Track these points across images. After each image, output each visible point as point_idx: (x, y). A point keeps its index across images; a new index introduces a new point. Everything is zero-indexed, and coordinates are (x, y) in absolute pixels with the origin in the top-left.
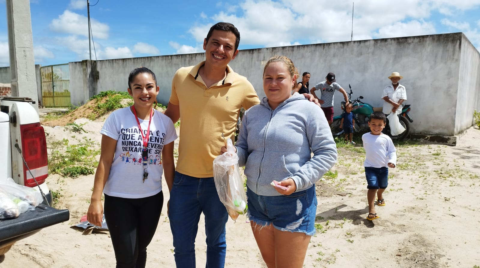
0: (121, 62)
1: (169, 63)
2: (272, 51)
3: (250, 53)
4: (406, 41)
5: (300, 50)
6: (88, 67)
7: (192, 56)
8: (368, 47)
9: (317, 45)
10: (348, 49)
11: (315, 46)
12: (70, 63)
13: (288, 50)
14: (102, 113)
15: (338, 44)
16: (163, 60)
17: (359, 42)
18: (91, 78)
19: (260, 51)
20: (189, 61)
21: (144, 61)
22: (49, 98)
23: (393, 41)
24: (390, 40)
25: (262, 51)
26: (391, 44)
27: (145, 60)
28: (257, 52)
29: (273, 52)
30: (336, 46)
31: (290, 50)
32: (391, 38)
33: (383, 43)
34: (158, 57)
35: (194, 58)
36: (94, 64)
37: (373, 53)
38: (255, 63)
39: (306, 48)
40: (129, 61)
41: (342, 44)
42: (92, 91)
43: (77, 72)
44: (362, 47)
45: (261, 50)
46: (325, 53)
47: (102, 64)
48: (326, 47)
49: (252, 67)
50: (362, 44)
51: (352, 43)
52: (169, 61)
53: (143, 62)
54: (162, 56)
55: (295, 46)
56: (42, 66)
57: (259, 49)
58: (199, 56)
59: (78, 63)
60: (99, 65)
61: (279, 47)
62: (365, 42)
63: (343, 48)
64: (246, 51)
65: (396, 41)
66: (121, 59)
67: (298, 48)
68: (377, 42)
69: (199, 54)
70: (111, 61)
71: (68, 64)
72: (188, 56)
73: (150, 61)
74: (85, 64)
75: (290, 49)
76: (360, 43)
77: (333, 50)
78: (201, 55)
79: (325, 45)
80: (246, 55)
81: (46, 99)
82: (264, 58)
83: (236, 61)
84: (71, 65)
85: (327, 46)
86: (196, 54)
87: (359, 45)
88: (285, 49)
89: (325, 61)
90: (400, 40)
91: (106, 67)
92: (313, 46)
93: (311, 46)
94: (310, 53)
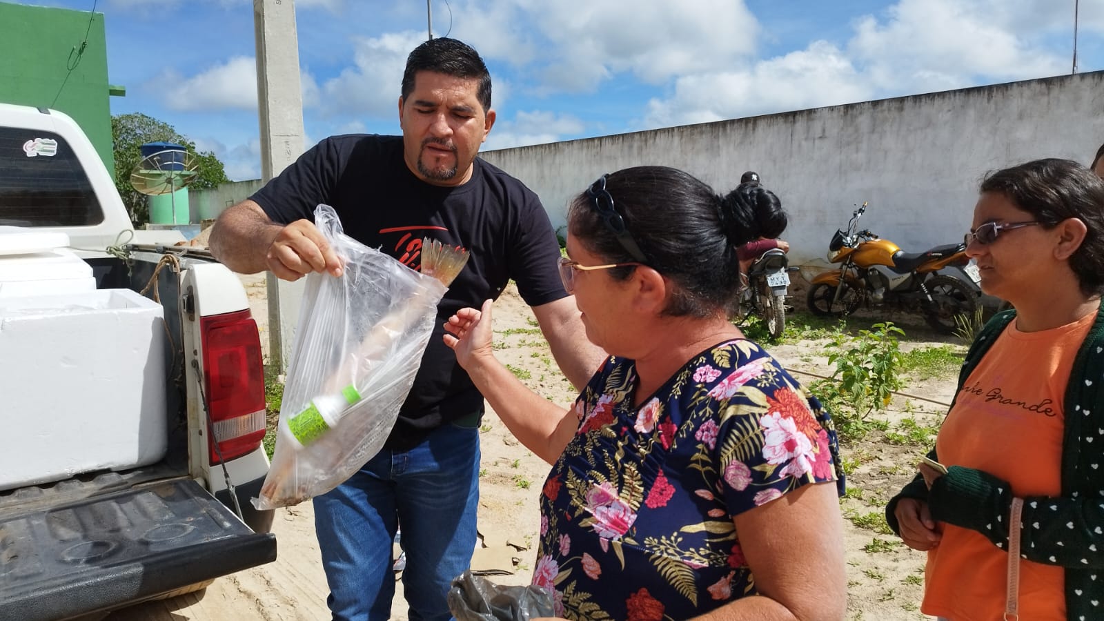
1: (595, 156)
2: (846, 113)
3: (785, 122)
5: (920, 107)
7: (647, 136)
9: (969, 91)
11: (963, 94)
13: (889, 110)
15: (1034, 84)
16: (582, 148)
17: (1096, 77)
19: (813, 115)
20: (640, 149)
21: (542, 153)
25: (818, 115)
27: (543, 150)
28: (805, 117)
29: (849, 117)
30: (1027, 91)
31: (893, 109)
34: (572, 142)
35: (651, 142)
38: (800, 145)
39: (938, 102)
40: (510, 156)
41: (1044, 86)
45: (815, 112)
46: (993, 110)
48: (997, 96)
49: (791, 156)
51: (1077, 80)
52: (594, 151)
53: (539, 157)
54: (580, 140)
55: (908, 97)
57: (810, 112)
58: (663, 135)
61: (863, 103)
63: (1049, 94)
64: (777, 118)
67: (915, 102)
69: (663, 130)
72: (637, 137)
73: (553, 152)
75: (894, 105)
77: (1016, 102)
78: (667, 133)
79: (995, 89)
80: (776, 128)
82: (824, 131)
83: (751, 143)
85: (1000, 93)
86: (656, 132)
87: (1096, 85)
88: (879, 108)
89: (994, 131)
92: (957, 93)
93: (952, 96)
94: (950, 113)
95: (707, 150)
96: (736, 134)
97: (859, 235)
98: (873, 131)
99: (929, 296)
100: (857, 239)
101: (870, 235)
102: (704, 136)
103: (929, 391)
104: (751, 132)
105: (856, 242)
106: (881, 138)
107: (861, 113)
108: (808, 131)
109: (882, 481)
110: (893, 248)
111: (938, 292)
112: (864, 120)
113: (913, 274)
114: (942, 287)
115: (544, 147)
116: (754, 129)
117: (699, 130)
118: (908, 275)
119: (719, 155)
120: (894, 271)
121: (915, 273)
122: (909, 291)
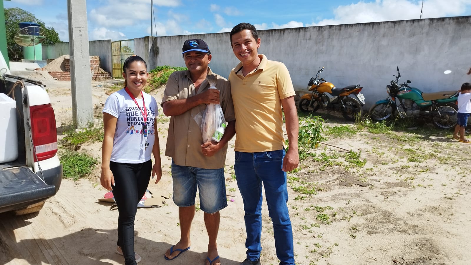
0: (177, 38)
1: (219, 41)
2: (319, 30)
3: (296, 32)
4: (467, 20)
5: (347, 29)
6: (149, 43)
8: (422, 27)
9: (365, 24)
10: (399, 29)
11: (363, 25)
12: (135, 38)
13: (336, 29)
14: (157, 86)
15: (389, 23)
16: (214, 37)
17: (412, 22)
18: (152, 53)
19: (307, 30)
22: (118, 70)
23: (451, 21)
24: (448, 19)
25: (309, 29)
26: (449, 24)
29: (320, 31)
30: (387, 26)
32: (449, 17)
33: (440, 23)
34: (210, 34)
36: (155, 39)
37: (428, 34)
38: (301, 42)
39: (354, 27)
40: (184, 38)
41: (393, 24)
42: (153, 65)
43: (140, 47)
44: (415, 27)
45: (307, 28)
46: (374, 32)
47: (162, 40)
48: (376, 27)
49: (297, 46)
50: (416, 24)
52: (219, 39)
54: (214, 33)
56: (113, 41)
59: (141, 39)
60: (159, 40)
61: (326, 26)
62: (419, 21)
63: (394, 27)
64: (293, 30)
65: (455, 20)
66: (177, 36)
67: (345, 27)
68: (433, 22)
70: (169, 38)
71: (133, 40)
74: (147, 40)
75: (338, 27)
76: (414, 23)
77: (383, 30)
79: (375, 24)
80: (292, 34)
81: (116, 71)
82: (310, 36)
83: (282, 40)
84: (136, 40)
85: (377, 25)
87: (412, 25)
88: (332, 28)
89: (374, 41)
90: (460, 19)
91: (164, 43)
92: (361, 25)
93: (359, 26)
94: (358, 32)
95: (265, 41)
96: (276, 35)
97: (320, 80)
98: (329, 38)
99: (344, 106)
100: (319, 81)
101: (323, 80)
102: (264, 35)
103: (336, 142)
104: (282, 35)
105: (319, 83)
106: (332, 41)
107: (325, 30)
108: (304, 36)
109: (308, 175)
110: (332, 86)
111: (348, 104)
112: (326, 33)
113: (338, 96)
114: (349, 102)
115: (198, 35)
116: (283, 34)
117: (262, 32)
118: (337, 97)
119: (269, 44)
120: (332, 95)
121: (339, 96)
122: (337, 103)
